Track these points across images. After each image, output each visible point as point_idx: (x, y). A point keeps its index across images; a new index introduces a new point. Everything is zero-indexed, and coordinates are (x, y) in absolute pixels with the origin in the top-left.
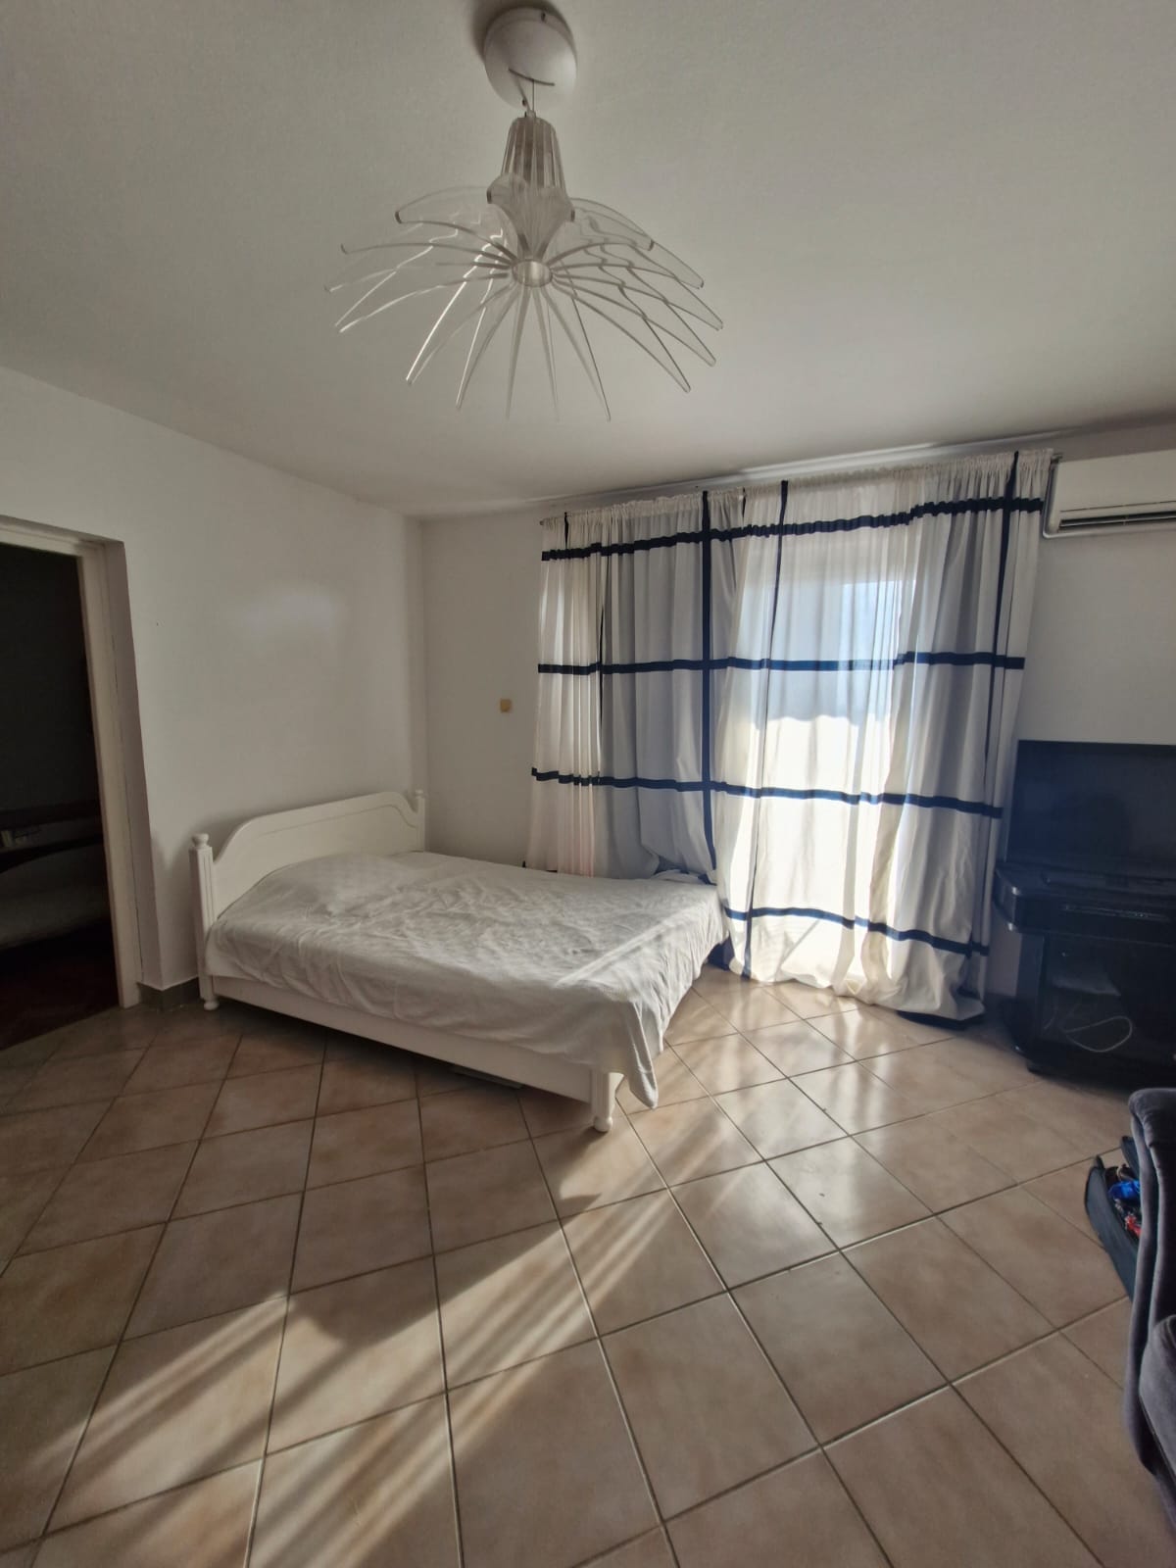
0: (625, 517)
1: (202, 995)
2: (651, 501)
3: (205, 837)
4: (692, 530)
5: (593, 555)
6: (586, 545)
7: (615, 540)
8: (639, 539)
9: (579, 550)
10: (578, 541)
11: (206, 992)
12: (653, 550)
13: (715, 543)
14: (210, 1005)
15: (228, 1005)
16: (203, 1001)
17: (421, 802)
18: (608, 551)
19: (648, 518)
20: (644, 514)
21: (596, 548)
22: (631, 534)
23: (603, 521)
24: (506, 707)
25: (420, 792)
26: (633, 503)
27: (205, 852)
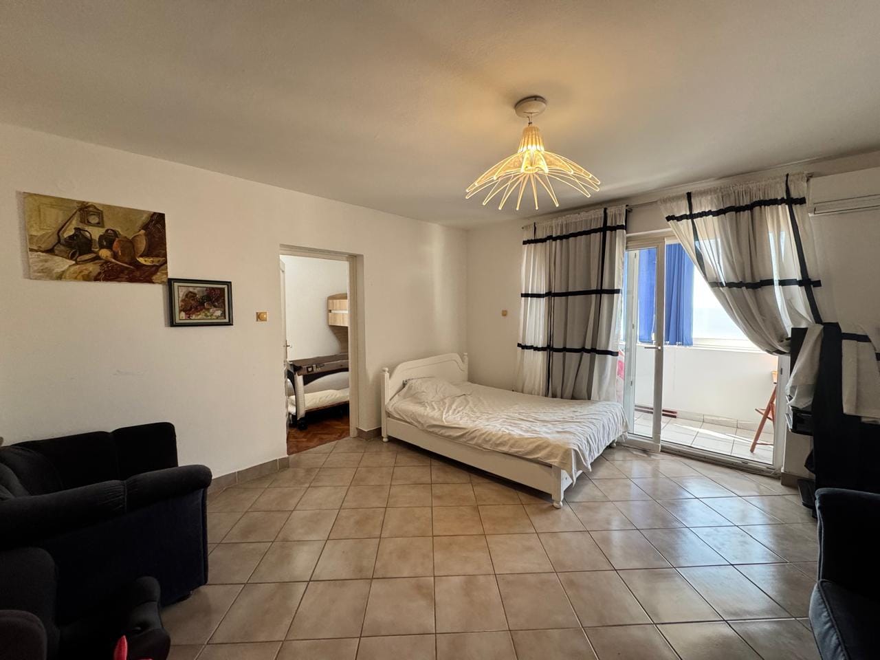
0: (565, 223)
1: (383, 435)
2: (577, 215)
3: (387, 369)
4: (599, 227)
5: (548, 241)
6: (544, 237)
7: (559, 234)
8: (572, 232)
9: (541, 239)
10: (540, 235)
11: (384, 434)
12: (579, 237)
13: (608, 233)
14: (385, 440)
15: (392, 440)
16: (383, 438)
17: (466, 359)
18: (555, 239)
19: (576, 223)
20: (574, 220)
21: (550, 238)
22: (567, 231)
23: (553, 225)
24: (505, 314)
25: (466, 354)
26: (568, 216)
27: (387, 375)
